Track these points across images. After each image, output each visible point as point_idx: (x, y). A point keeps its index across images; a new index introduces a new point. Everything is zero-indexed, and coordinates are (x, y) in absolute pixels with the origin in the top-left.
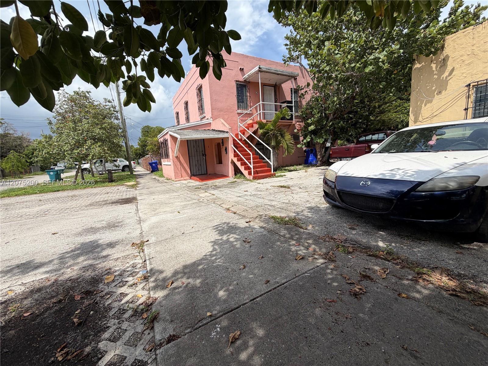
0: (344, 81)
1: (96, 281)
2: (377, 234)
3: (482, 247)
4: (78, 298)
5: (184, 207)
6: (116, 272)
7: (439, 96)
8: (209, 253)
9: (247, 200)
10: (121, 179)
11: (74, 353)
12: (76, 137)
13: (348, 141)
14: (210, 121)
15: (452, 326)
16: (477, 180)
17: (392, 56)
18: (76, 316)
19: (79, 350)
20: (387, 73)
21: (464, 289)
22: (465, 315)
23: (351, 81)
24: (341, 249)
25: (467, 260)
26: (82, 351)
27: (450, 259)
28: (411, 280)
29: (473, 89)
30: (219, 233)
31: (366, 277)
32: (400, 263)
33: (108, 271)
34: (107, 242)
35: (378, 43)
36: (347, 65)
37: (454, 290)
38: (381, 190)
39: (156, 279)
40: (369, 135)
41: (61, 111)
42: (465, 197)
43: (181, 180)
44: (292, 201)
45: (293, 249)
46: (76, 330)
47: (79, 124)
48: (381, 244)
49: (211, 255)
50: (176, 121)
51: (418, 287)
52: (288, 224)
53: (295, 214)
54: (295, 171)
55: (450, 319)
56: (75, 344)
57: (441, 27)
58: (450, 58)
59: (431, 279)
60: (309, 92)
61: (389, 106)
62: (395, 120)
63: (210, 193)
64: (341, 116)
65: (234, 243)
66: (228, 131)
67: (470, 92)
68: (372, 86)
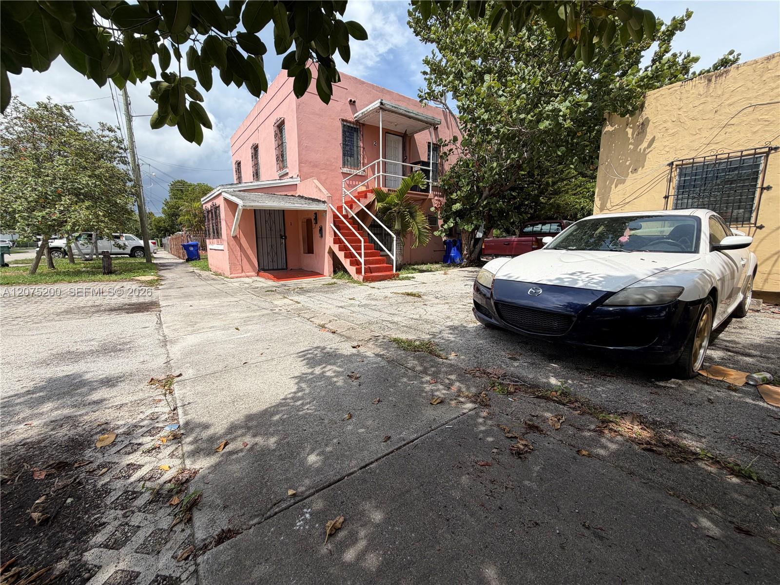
0: (507, 139)
1: (78, 444)
2: (547, 367)
3: (681, 384)
4: (40, 476)
5: (247, 321)
6: (118, 428)
7: (634, 175)
8: (292, 395)
9: (354, 312)
10: (128, 270)
11: (32, 574)
12: (40, 188)
13: (508, 232)
14: (297, 181)
15: (646, 491)
16: (681, 293)
17: (577, 110)
18: (37, 507)
19: (43, 567)
20: (568, 135)
21: (661, 442)
22: (661, 476)
23: (518, 141)
24: (498, 388)
25: (664, 402)
26: (50, 569)
27: (642, 402)
28: (594, 431)
29: (676, 170)
30: (307, 364)
31: (533, 428)
32: (579, 407)
33: (103, 426)
34: (101, 377)
35: (559, 87)
36: (514, 115)
37: (648, 443)
38: (555, 302)
39: (195, 438)
40: (537, 224)
41: (10, 137)
42: (664, 316)
43: (241, 277)
44: (425, 317)
45: (428, 388)
46: (36, 533)
47: (48, 164)
48: (553, 381)
49: (295, 399)
50: (235, 177)
51: (603, 440)
52: (418, 351)
53: (428, 336)
54: (429, 271)
55: (644, 483)
56: (36, 558)
57: (642, 77)
58: (650, 123)
59: (620, 429)
60: (456, 152)
61: (566, 185)
62: (573, 206)
63: (292, 300)
64: (500, 192)
65: (333, 379)
66: (326, 200)
67: (673, 174)
68: (546, 152)
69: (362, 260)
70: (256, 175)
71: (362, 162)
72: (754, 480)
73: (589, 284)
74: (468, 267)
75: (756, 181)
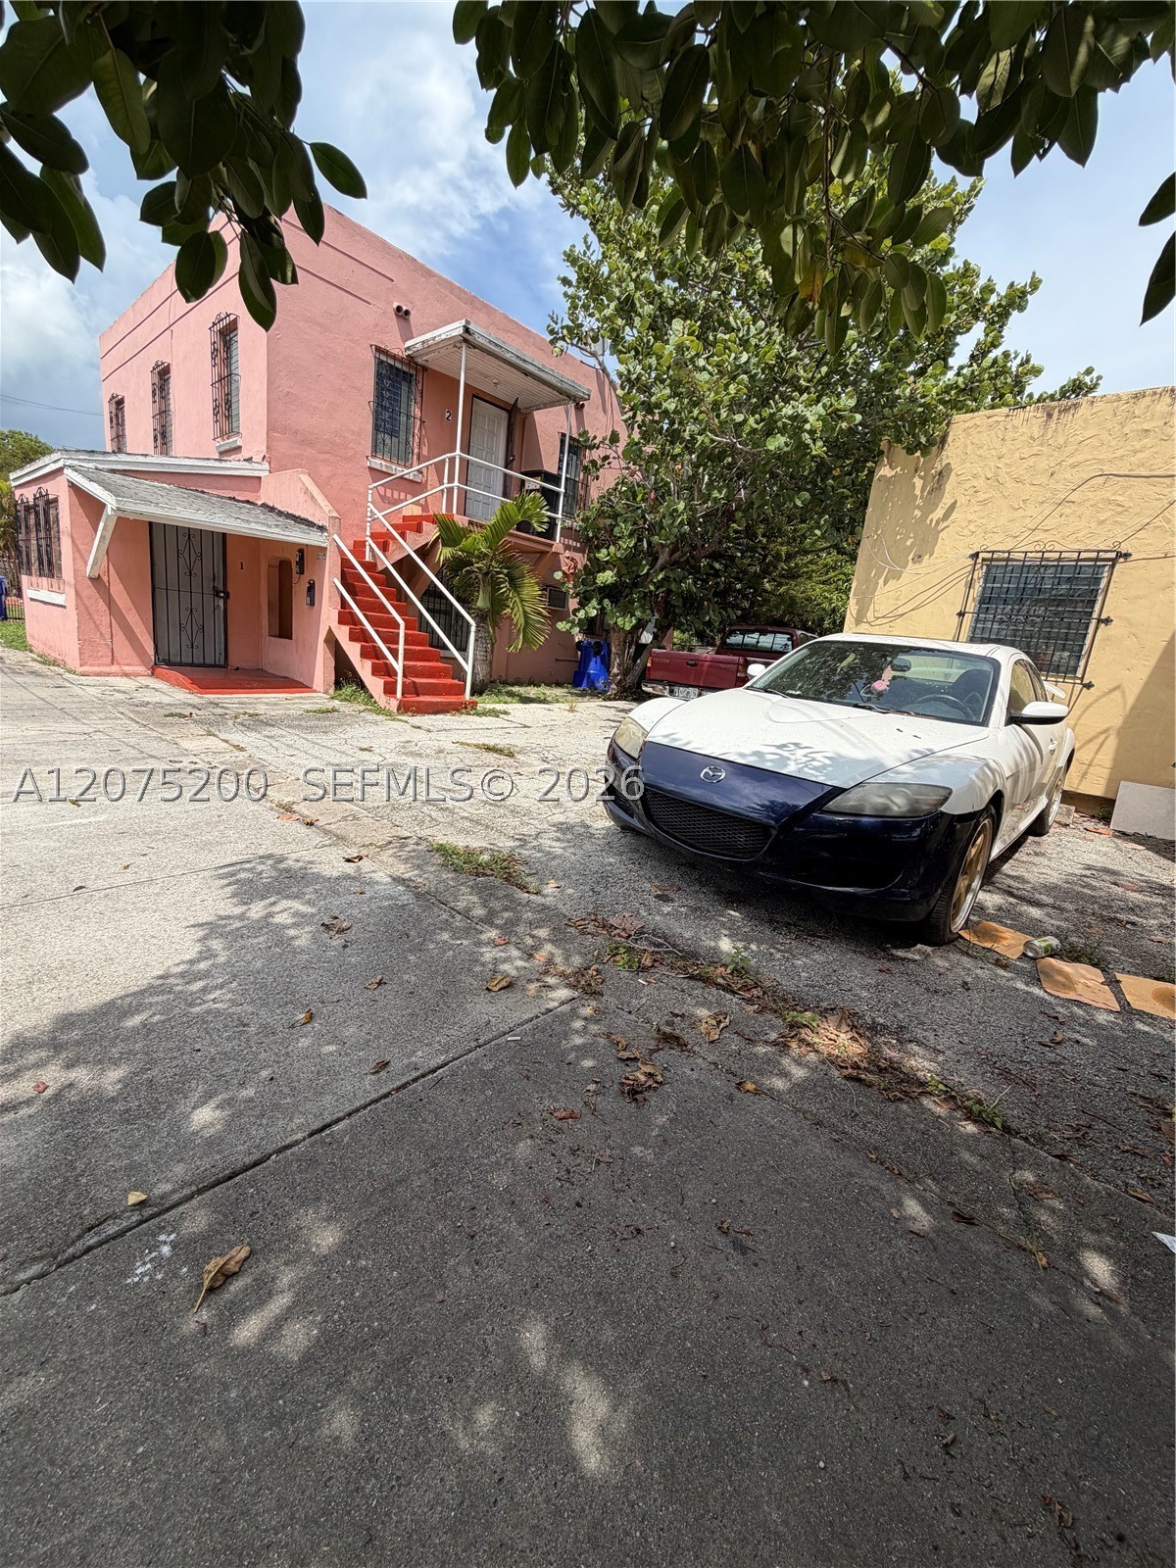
0: (712, 457)
2: (720, 916)
3: (929, 955)
7: (917, 565)
8: (182, 967)
13: (701, 637)
14: (261, 470)
15: (835, 1156)
16: (946, 799)
17: (836, 426)
20: (818, 471)
21: (875, 1062)
22: (864, 1126)
23: (729, 464)
24: (622, 958)
25: (898, 987)
27: (863, 987)
28: (775, 1043)
29: (982, 568)
30: (235, 895)
31: (670, 1040)
32: (758, 997)
35: (810, 375)
36: (724, 414)
37: (855, 1066)
38: (749, 799)
40: (753, 632)
42: (918, 836)
43: (108, 674)
44: (513, 801)
45: (488, 954)
48: (726, 945)
49: (188, 976)
50: (107, 434)
51: (786, 1061)
52: (484, 875)
53: (511, 844)
54: (540, 702)
55: (835, 1140)
57: (947, 386)
58: (953, 474)
59: (817, 1040)
60: (615, 463)
61: (811, 562)
62: (819, 604)
63: (226, 741)
64: (691, 560)
65: (287, 931)
66: (326, 524)
67: (976, 573)
68: (777, 495)
69: (398, 667)
70: (163, 437)
71: (416, 451)
72: (997, 1128)
73: (806, 769)
74: (619, 699)
75: (1093, 608)
